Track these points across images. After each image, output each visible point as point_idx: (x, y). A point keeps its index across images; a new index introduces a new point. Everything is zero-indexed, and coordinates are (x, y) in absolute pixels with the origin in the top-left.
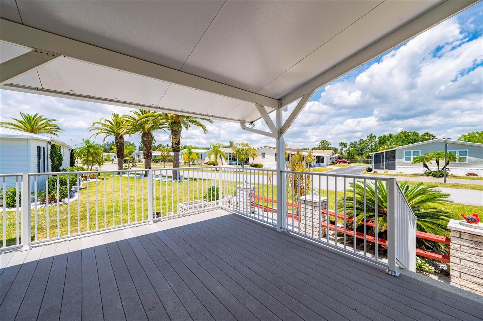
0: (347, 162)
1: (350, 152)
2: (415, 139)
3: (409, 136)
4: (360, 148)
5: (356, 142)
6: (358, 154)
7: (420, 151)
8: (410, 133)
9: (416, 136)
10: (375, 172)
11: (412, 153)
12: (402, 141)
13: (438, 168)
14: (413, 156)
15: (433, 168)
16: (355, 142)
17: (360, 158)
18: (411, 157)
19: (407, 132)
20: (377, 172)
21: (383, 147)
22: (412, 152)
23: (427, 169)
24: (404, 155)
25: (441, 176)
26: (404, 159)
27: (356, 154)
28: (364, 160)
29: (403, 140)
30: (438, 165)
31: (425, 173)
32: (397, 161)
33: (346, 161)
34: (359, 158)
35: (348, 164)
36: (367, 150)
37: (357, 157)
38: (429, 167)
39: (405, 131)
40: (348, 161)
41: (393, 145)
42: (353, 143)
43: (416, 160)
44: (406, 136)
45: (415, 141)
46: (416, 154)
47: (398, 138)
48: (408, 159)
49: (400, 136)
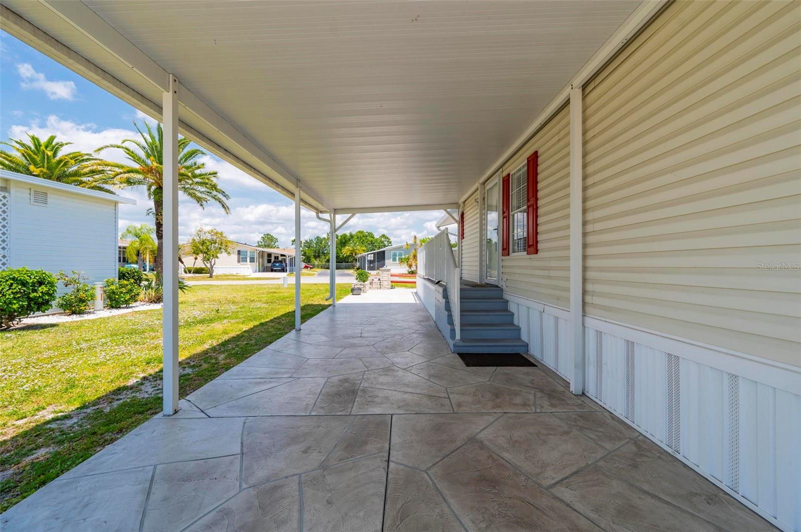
3: (367, 236)
4: (317, 248)
5: (312, 240)
6: (316, 257)
7: (403, 252)
11: (397, 254)
12: (362, 242)
14: (398, 257)
16: (310, 241)
17: (318, 262)
21: (347, 248)
23: (409, 269)
24: (392, 256)
26: (392, 259)
28: (322, 265)
31: (408, 272)
32: (387, 261)
33: (307, 265)
37: (315, 261)
40: (309, 266)
43: (401, 261)
44: (364, 236)
45: (372, 243)
46: (400, 255)
47: (358, 238)
48: (394, 260)
49: (359, 236)
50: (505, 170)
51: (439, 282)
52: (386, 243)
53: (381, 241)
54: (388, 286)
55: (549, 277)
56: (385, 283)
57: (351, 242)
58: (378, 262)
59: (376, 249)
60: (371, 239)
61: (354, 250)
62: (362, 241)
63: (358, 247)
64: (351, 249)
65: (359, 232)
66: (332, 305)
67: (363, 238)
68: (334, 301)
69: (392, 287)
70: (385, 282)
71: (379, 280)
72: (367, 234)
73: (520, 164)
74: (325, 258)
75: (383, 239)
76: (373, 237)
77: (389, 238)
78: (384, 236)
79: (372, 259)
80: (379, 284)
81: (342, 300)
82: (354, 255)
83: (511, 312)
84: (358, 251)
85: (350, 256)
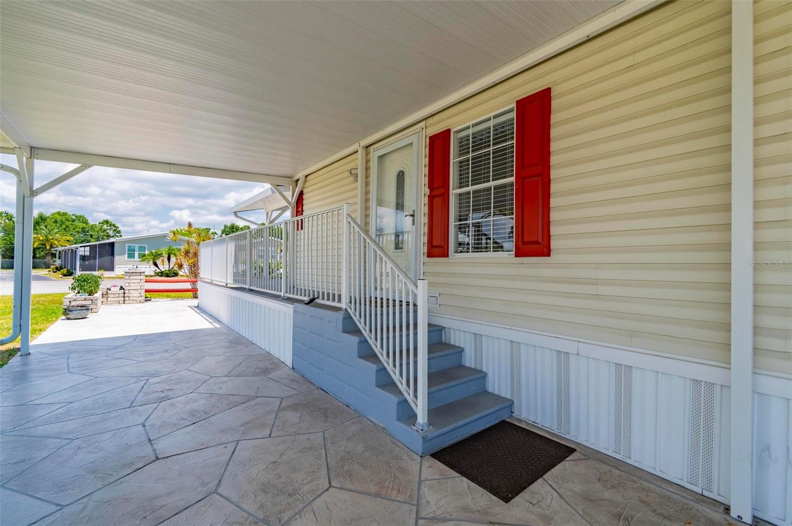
2: (84, 228)
3: (74, 221)
7: (146, 246)
11: (137, 249)
12: (65, 229)
13: (169, 268)
14: (138, 252)
15: (164, 267)
18: (136, 253)
19: (68, 214)
22: (137, 246)
23: (157, 268)
24: (127, 251)
25: (174, 275)
26: (126, 255)
29: (67, 226)
30: (169, 264)
31: (155, 273)
32: (117, 258)
38: (159, 266)
39: (65, 211)
43: (142, 257)
44: (67, 220)
45: (84, 230)
46: (142, 249)
47: (56, 222)
48: (131, 256)
49: (58, 220)
50: (432, 125)
51: (313, 299)
52: (111, 233)
53: (101, 229)
54: (140, 299)
55: (597, 297)
56: (135, 294)
57: (42, 227)
58: (100, 257)
59: (92, 240)
60: (82, 225)
61: (47, 240)
62: (64, 226)
63: (57, 235)
64: (41, 238)
65: (59, 213)
66: (19, 350)
67: (68, 223)
68: (25, 341)
69: (147, 300)
70: (134, 292)
71: (122, 288)
72: (73, 217)
73: (491, 112)
75: (105, 227)
76: (86, 223)
77: (117, 225)
78: (107, 222)
79: (87, 253)
80: (122, 295)
81: (44, 334)
82: (48, 247)
83: (454, 346)
84: (56, 242)
85: (39, 248)
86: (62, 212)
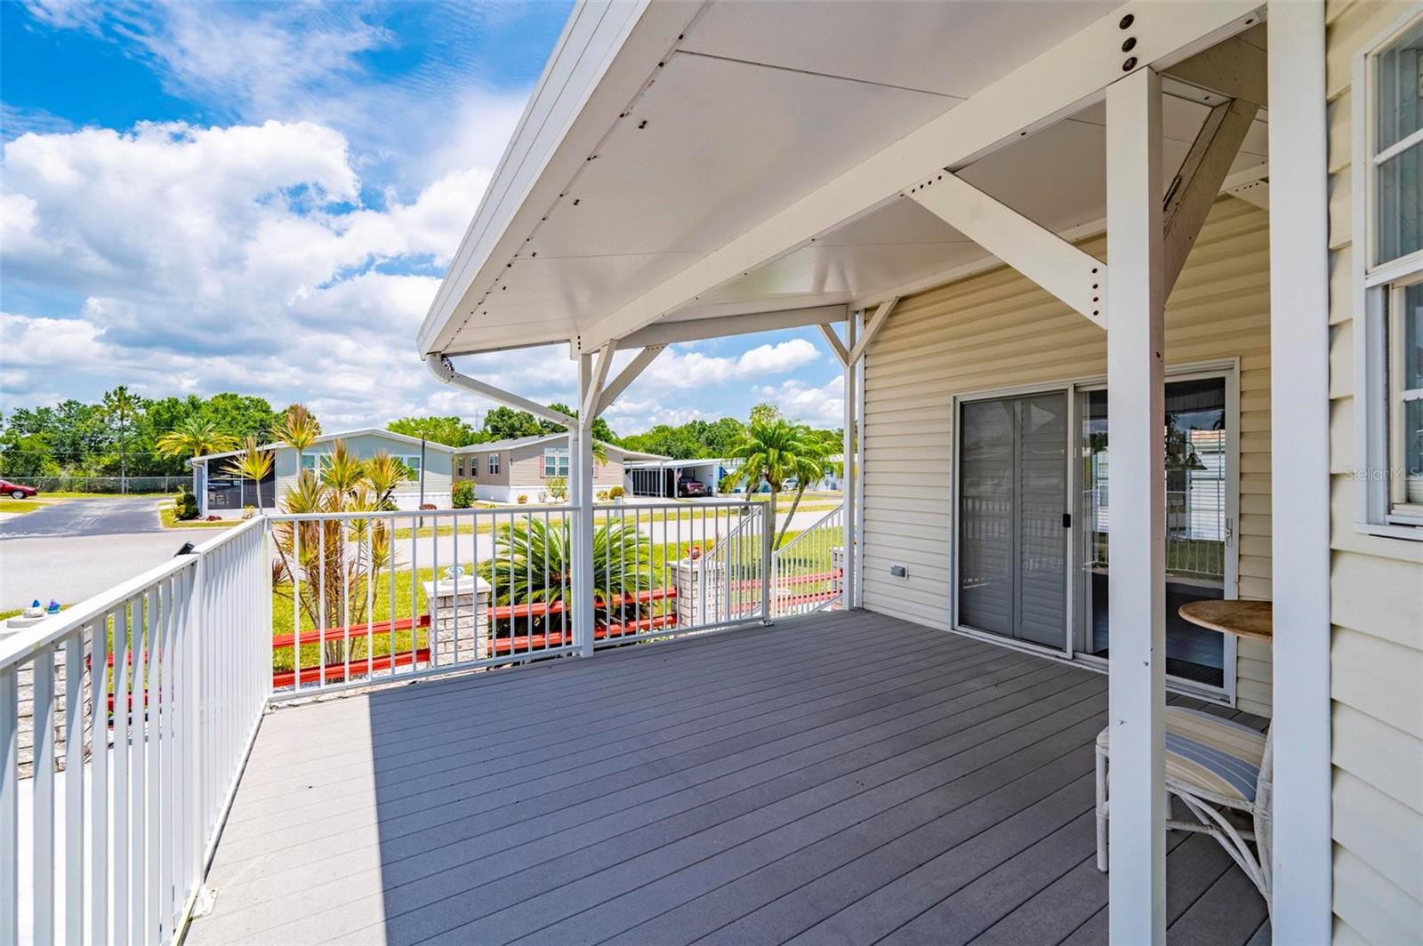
0: (17, 490)
1: (16, 447)
2: (262, 420)
3: (247, 408)
4: (70, 434)
5: (47, 411)
6: (61, 460)
8: (247, 402)
9: (264, 412)
10: (211, 518)
11: (318, 461)
12: (230, 423)
16: (40, 412)
17: (73, 475)
19: (239, 397)
20: (220, 518)
21: (175, 435)
22: (317, 457)
27: (47, 458)
28: (90, 482)
29: (234, 419)
32: (280, 481)
33: (11, 485)
34: (64, 474)
35: (23, 498)
36: (100, 442)
37: (58, 470)
39: (233, 393)
40: (19, 487)
41: (210, 431)
42: (33, 412)
44: (238, 408)
45: (260, 425)
47: (216, 411)
49: (221, 408)
57: (192, 420)
60: (259, 415)
61: (197, 443)
62: (228, 419)
63: (212, 434)
64: (187, 440)
67: (236, 413)
74: (98, 463)
76: (267, 411)
82: (198, 456)
84: (210, 446)
86: (229, 393)
